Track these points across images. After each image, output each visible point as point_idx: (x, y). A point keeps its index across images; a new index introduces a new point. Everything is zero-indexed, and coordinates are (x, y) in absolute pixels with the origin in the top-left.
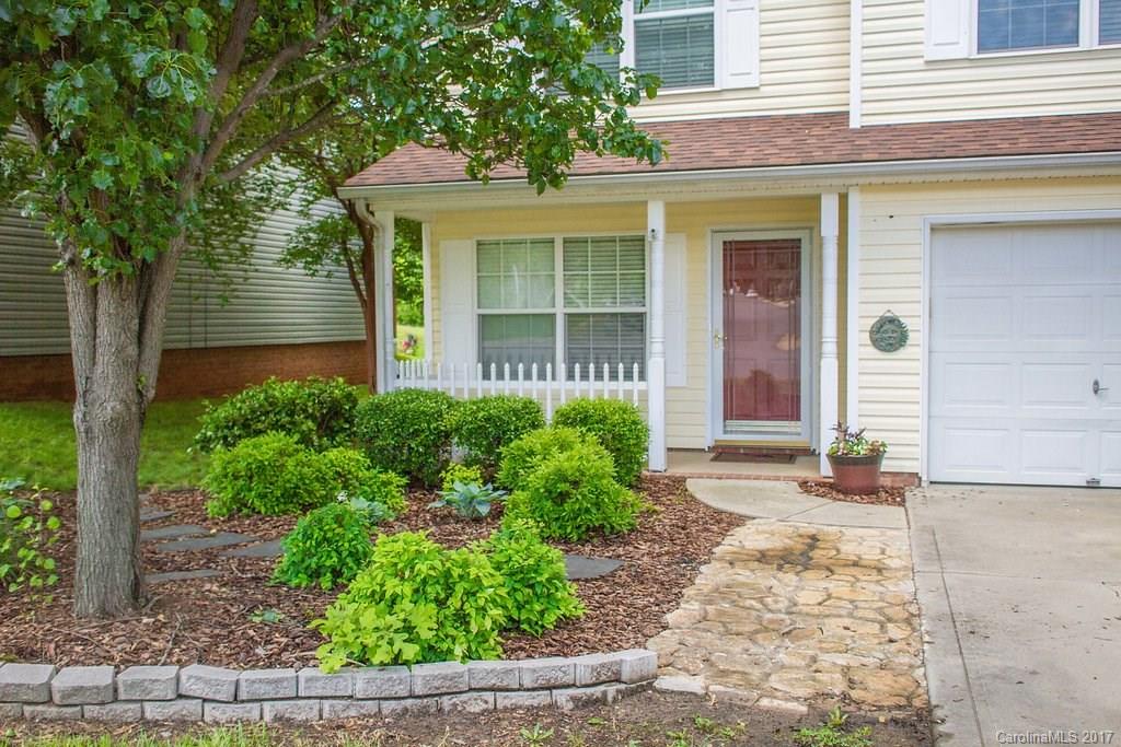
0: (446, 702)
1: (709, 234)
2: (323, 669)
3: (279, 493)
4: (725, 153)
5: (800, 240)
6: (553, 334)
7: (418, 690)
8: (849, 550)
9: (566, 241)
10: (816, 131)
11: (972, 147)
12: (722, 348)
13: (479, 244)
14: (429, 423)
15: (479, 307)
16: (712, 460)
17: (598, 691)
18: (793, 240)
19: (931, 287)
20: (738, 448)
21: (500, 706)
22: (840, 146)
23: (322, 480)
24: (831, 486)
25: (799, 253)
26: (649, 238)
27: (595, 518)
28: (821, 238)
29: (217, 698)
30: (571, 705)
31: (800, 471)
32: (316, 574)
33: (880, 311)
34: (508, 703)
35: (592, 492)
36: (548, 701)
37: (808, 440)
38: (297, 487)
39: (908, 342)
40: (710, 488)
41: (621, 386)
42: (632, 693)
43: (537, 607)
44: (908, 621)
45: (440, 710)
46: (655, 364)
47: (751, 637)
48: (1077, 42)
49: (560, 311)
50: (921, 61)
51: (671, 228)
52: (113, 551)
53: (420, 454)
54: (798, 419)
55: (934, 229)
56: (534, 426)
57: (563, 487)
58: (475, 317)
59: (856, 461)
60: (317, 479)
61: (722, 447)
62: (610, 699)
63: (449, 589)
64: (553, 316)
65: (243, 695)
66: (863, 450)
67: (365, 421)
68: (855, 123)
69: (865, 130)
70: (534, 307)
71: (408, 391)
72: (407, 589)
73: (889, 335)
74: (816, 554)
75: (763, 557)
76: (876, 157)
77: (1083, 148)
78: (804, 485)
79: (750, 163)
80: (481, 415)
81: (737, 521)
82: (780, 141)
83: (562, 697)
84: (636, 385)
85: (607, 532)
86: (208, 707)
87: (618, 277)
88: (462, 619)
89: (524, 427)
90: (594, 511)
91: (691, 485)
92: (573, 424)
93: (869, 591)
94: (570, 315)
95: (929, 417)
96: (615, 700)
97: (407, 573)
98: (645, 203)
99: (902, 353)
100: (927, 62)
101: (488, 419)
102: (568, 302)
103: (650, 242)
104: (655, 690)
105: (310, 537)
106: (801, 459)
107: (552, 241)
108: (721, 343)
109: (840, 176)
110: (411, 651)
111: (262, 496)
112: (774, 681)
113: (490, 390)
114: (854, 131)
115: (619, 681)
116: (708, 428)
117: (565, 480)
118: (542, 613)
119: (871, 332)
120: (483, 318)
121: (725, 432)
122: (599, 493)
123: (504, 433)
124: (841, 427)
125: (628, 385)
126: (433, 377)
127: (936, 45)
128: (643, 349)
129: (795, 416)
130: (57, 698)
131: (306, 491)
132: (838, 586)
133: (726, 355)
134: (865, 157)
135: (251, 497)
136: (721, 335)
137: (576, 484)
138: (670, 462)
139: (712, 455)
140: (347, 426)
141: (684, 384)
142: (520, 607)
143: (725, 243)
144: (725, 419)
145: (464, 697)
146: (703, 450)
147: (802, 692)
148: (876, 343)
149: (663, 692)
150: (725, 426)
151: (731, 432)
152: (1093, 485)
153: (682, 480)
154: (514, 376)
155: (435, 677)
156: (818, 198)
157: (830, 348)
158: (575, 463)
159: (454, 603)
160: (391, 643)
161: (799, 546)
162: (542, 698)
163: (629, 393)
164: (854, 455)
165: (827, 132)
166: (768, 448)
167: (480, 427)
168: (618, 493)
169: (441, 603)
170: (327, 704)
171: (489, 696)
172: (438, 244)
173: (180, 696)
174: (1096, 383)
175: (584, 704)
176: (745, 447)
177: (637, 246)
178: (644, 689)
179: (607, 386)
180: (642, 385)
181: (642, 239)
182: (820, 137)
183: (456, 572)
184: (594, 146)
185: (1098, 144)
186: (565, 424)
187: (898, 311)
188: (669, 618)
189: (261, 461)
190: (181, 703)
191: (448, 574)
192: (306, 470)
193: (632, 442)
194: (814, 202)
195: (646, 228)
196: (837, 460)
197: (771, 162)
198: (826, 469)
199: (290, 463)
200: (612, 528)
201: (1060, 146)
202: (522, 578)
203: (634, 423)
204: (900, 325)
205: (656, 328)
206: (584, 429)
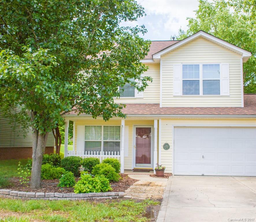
0: (94, 198)
1: (133, 126)
2: (76, 193)
3: (49, 175)
4: (136, 111)
5: (151, 128)
6: (101, 146)
7: (90, 196)
8: (156, 184)
9: (104, 126)
10: (154, 107)
11: (181, 113)
12: (135, 149)
13: (86, 126)
14: (77, 163)
15: (85, 139)
16: (133, 172)
17: (116, 197)
18: (149, 128)
19: (174, 138)
20: (138, 169)
21: (101, 198)
22: (158, 111)
23: (57, 173)
24: (155, 175)
25: (151, 131)
26: (121, 127)
27: (112, 179)
28: (154, 128)
29: (60, 197)
30: (112, 198)
31: (150, 173)
32: (66, 185)
33: (165, 142)
34: (103, 198)
35: (111, 174)
36: (108, 198)
37: (152, 168)
38: (52, 174)
39: (170, 148)
40: (132, 176)
41: (115, 156)
42: (120, 198)
43: (105, 188)
44: (163, 191)
45: (93, 199)
46: (122, 152)
47: (139, 193)
48: (199, 94)
49: (102, 141)
50: (173, 96)
51: (126, 125)
52: (38, 178)
53: (75, 169)
54: (150, 164)
55: (174, 127)
56: (98, 163)
57: (106, 173)
58: (84, 142)
59: (160, 170)
60: (56, 173)
61: (135, 169)
62: (117, 198)
63: (93, 183)
64: (101, 142)
65: (64, 197)
66: (161, 168)
67: (64, 162)
68: (161, 106)
69: (163, 108)
70: (97, 140)
71: (72, 157)
72: (87, 182)
73: (166, 147)
74: (151, 184)
75: (141, 185)
76: (164, 114)
77: (199, 114)
78: (150, 175)
79: (141, 114)
80: (88, 161)
81: (137, 181)
82: (147, 109)
83: (110, 197)
84: (118, 156)
85: (114, 181)
86: (59, 198)
87: (115, 134)
88: (95, 187)
89: (96, 164)
90: (112, 177)
91: (129, 176)
92: (106, 163)
93: (158, 188)
94: (104, 142)
95: (174, 162)
96: (118, 198)
97: (87, 180)
98: (121, 120)
99: (169, 150)
100: (174, 96)
101: (89, 162)
102: (104, 138)
103: (122, 128)
104: (124, 198)
105: (65, 179)
106: (150, 172)
107: (101, 126)
108: (135, 148)
109: (158, 117)
110: (88, 190)
111: (46, 176)
112: (141, 196)
113: (88, 157)
114: (161, 108)
115: (118, 196)
116: (133, 165)
117: (106, 171)
118: (106, 189)
119: (163, 146)
120: (86, 142)
121: (136, 166)
122: (113, 174)
123: (93, 165)
124: (158, 164)
125: (117, 156)
126: (76, 154)
127: (175, 93)
128: (119, 149)
129: (150, 163)
130: (36, 197)
131: (54, 175)
132: (154, 188)
133: (136, 150)
134: (162, 114)
135: (44, 176)
136: (135, 146)
137: (108, 172)
138: (125, 172)
139: (133, 171)
140: (59, 164)
141: (128, 156)
142: (102, 188)
143: (136, 128)
144: (136, 163)
145: (96, 197)
146: (131, 170)
147: (145, 197)
148: (164, 148)
149: (125, 198)
150: (136, 165)
151: (137, 166)
152: (203, 175)
153: (127, 175)
154: (93, 154)
155: (92, 194)
156: (154, 120)
157: (156, 149)
158: (108, 169)
159: (94, 185)
160: (86, 189)
161: (148, 183)
162: (108, 197)
163: (117, 157)
164: (159, 169)
165: (156, 108)
166: (144, 170)
167: (88, 163)
168: (116, 174)
169: (92, 185)
170: (76, 198)
171: (100, 197)
172: (77, 126)
173: (54, 197)
174: (203, 156)
175: (113, 198)
176: (140, 169)
177: (119, 128)
178: (122, 197)
179: (112, 156)
180: (119, 156)
181: (120, 127)
182: (154, 109)
183: (94, 180)
184: (116, 116)
185: (201, 113)
186: (105, 163)
187: (168, 142)
188: (125, 191)
189: (46, 169)
190: (55, 198)
191: (93, 181)
192: (54, 171)
193: (118, 166)
194: (153, 121)
195: (121, 124)
196: (156, 170)
197: (145, 114)
198: (155, 173)
199: (51, 170)
200: (115, 180)
201: (195, 113)
202: (103, 183)
203: (118, 163)
204: (168, 145)
205: (122, 145)
206: (109, 164)
